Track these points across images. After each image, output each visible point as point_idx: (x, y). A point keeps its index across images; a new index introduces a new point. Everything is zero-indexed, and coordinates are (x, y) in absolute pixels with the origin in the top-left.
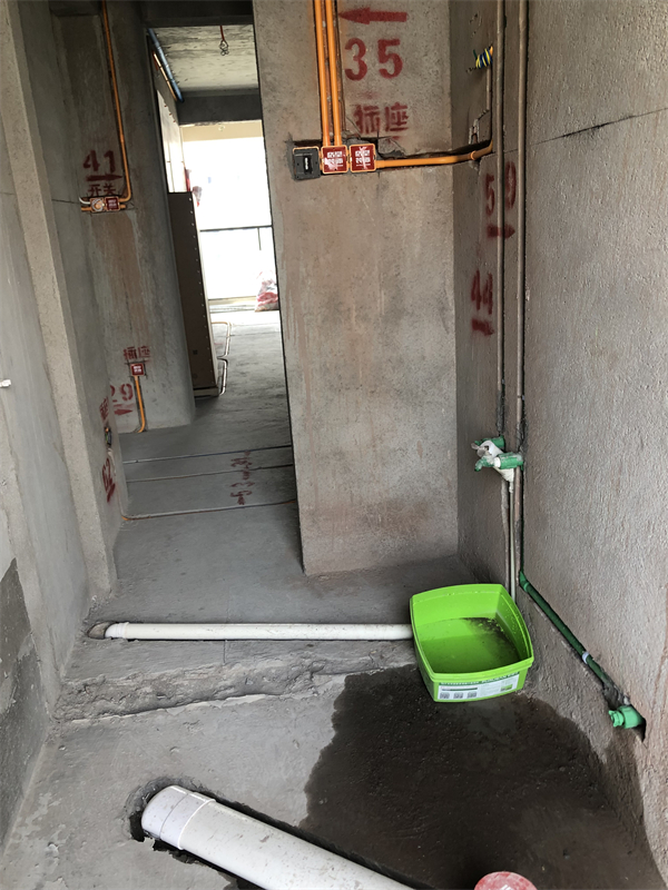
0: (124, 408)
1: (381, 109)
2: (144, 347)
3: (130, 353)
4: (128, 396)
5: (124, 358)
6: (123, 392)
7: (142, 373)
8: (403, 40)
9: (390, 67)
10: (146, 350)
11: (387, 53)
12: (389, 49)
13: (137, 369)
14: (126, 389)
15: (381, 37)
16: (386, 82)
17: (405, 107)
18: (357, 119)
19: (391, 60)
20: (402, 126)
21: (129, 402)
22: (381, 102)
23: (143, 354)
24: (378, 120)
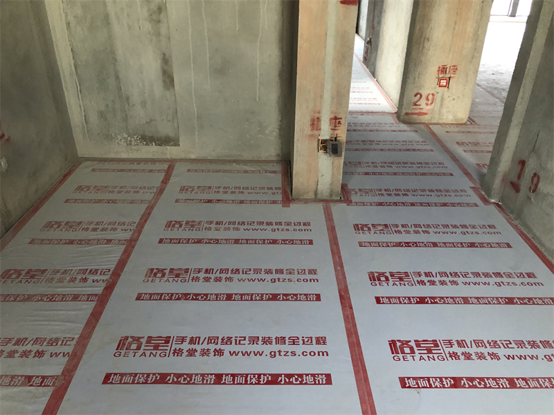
0: (424, 111)
2: (455, 66)
3: (443, 70)
4: (429, 102)
5: (437, 72)
6: (428, 99)
7: (445, 86)
10: (455, 68)
13: (444, 83)
14: (430, 97)
21: (429, 107)
23: (452, 71)
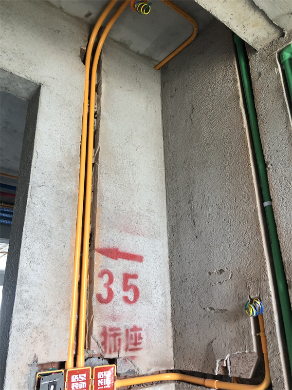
1: (123, 331)
8: (140, 275)
9: (130, 295)
11: (129, 284)
12: (131, 281)
15: (125, 271)
16: (127, 307)
17: (141, 329)
18: (102, 339)
19: (131, 290)
20: (138, 346)
22: (123, 325)
24: (120, 340)
